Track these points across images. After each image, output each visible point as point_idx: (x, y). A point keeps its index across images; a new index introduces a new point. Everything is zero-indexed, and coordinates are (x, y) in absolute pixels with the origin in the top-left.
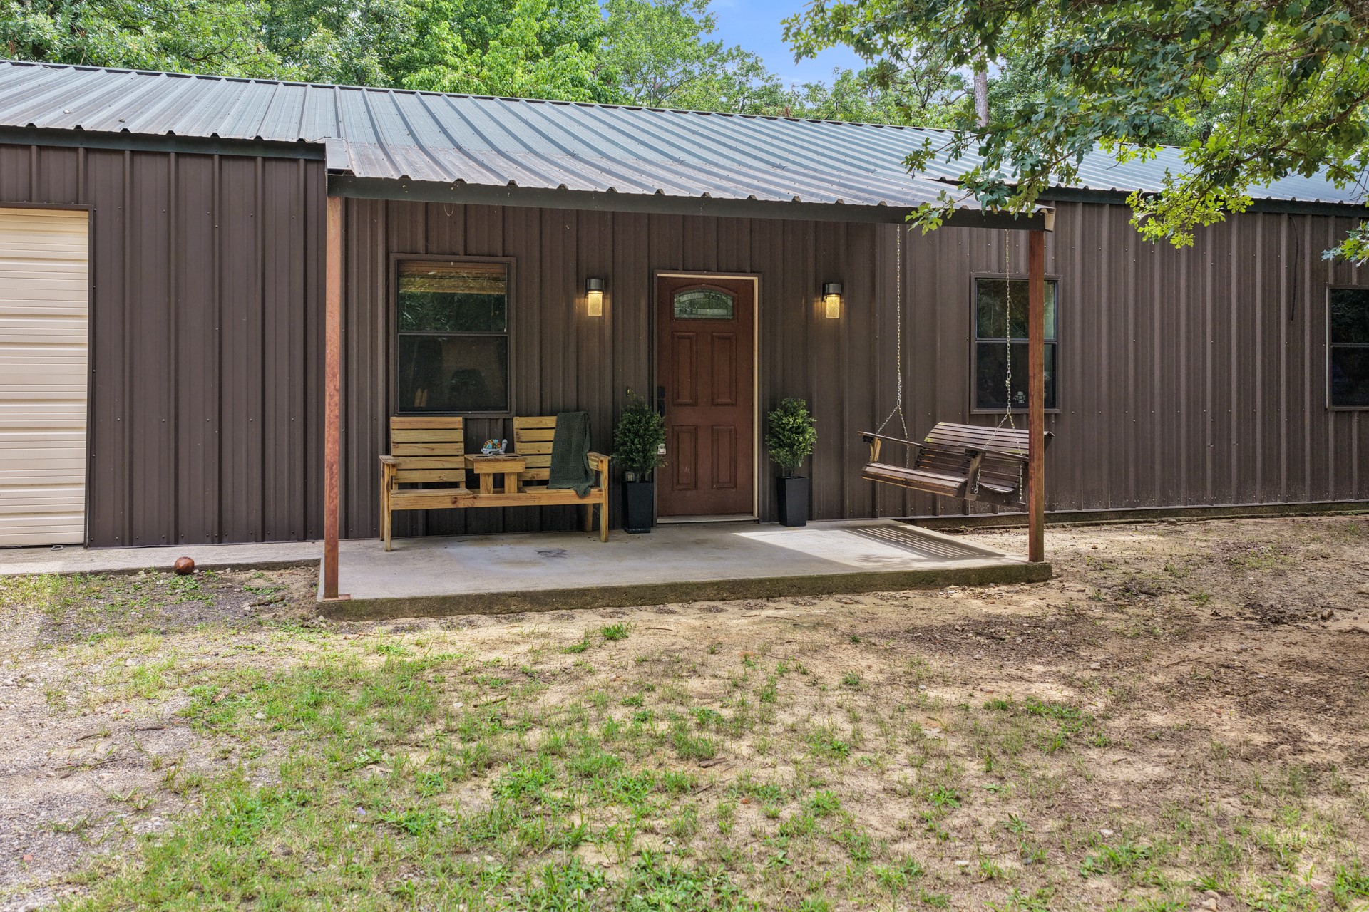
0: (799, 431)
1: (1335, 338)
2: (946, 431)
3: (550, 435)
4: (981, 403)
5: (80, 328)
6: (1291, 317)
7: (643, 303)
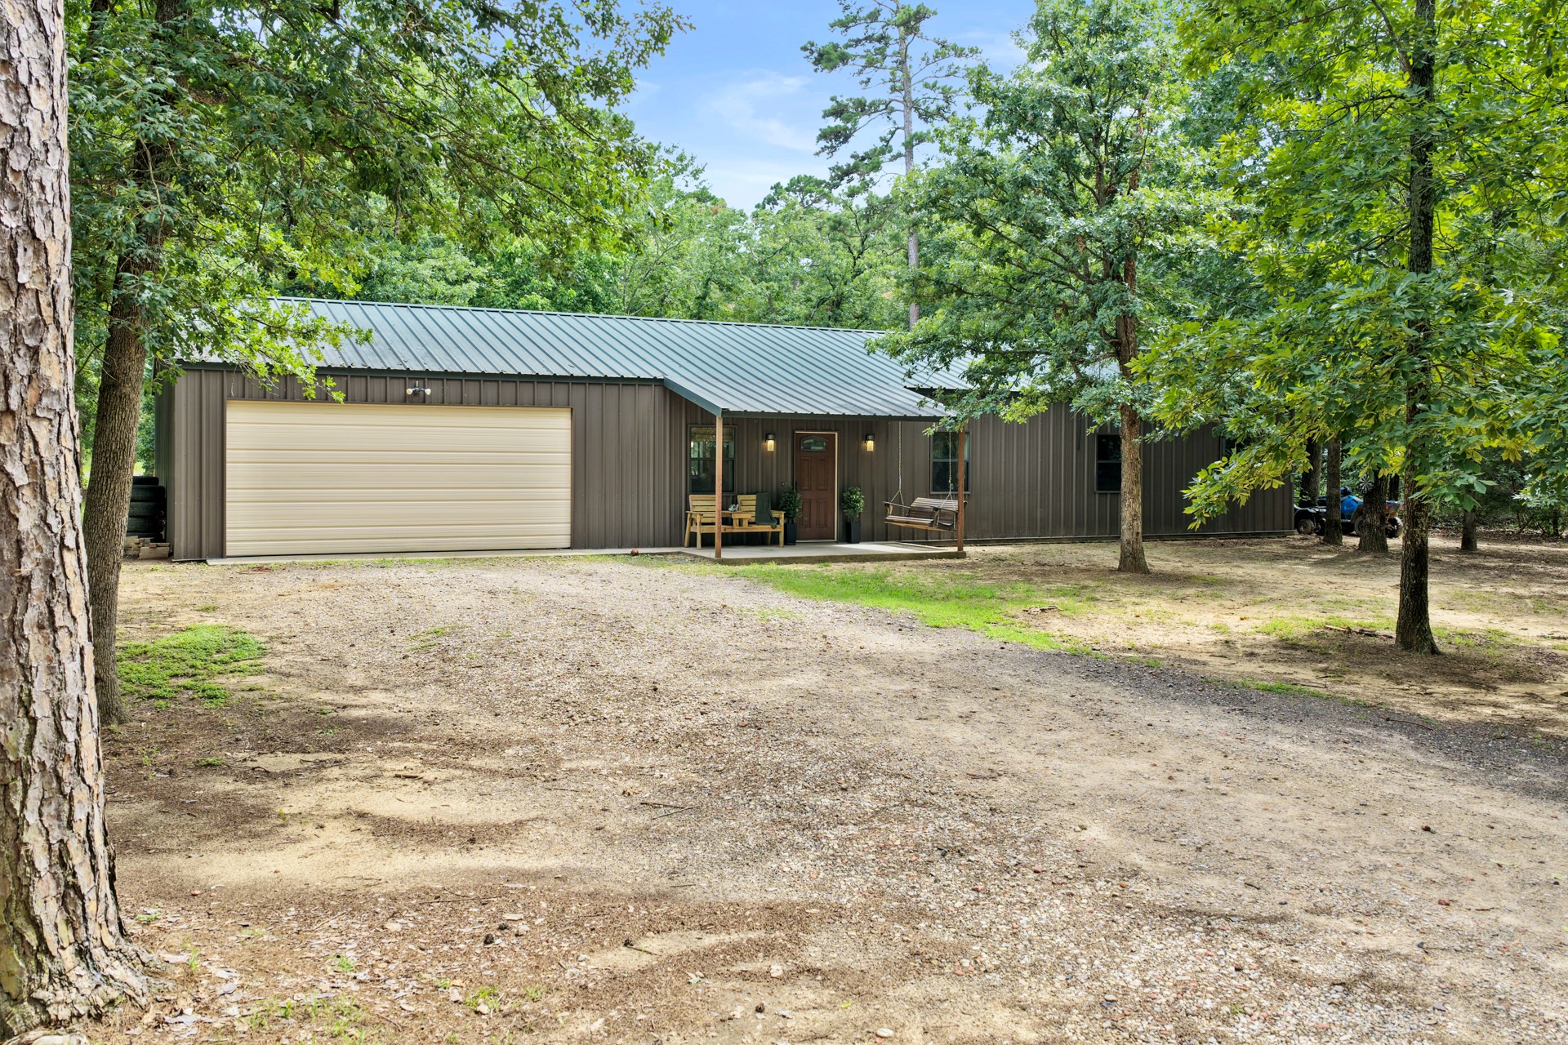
0: (857, 501)
1: (1099, 458)
2: (921, 502)
3: (754, 503)
4: (934, 490)
5: (567, 458)
6: (1078, 449)
7: (790, 444)
